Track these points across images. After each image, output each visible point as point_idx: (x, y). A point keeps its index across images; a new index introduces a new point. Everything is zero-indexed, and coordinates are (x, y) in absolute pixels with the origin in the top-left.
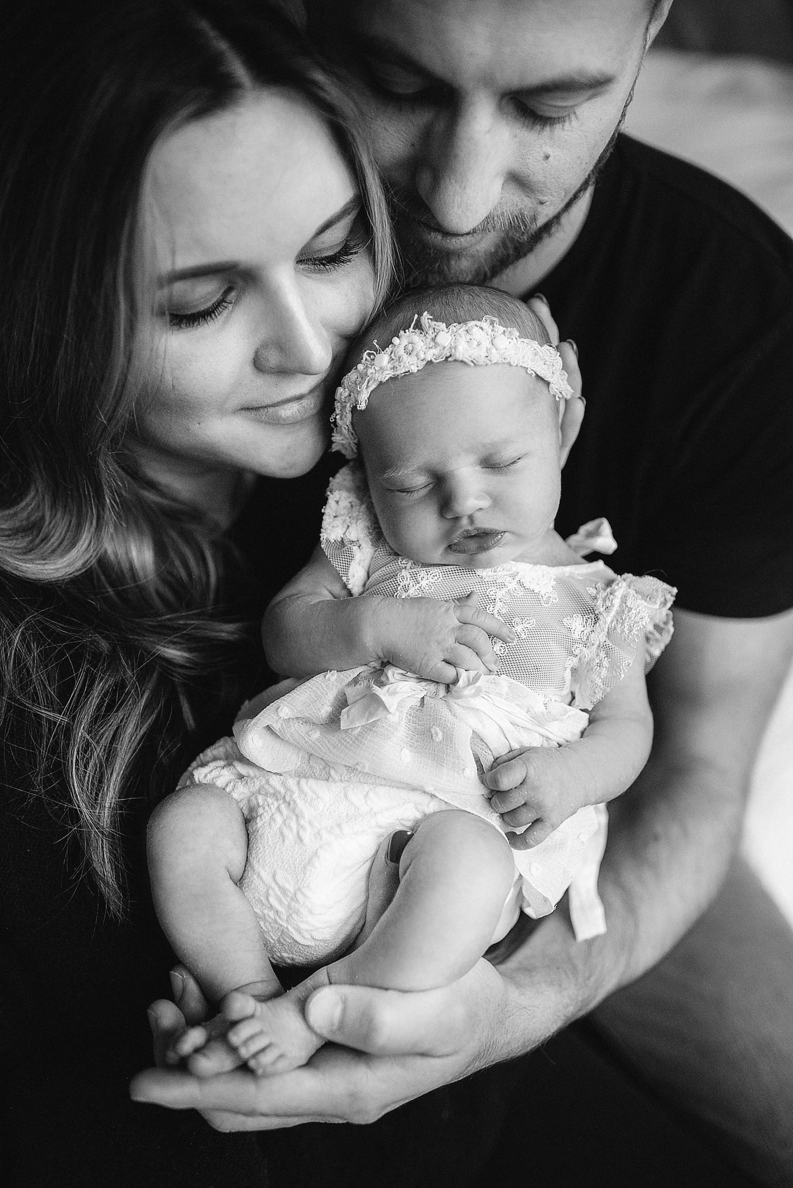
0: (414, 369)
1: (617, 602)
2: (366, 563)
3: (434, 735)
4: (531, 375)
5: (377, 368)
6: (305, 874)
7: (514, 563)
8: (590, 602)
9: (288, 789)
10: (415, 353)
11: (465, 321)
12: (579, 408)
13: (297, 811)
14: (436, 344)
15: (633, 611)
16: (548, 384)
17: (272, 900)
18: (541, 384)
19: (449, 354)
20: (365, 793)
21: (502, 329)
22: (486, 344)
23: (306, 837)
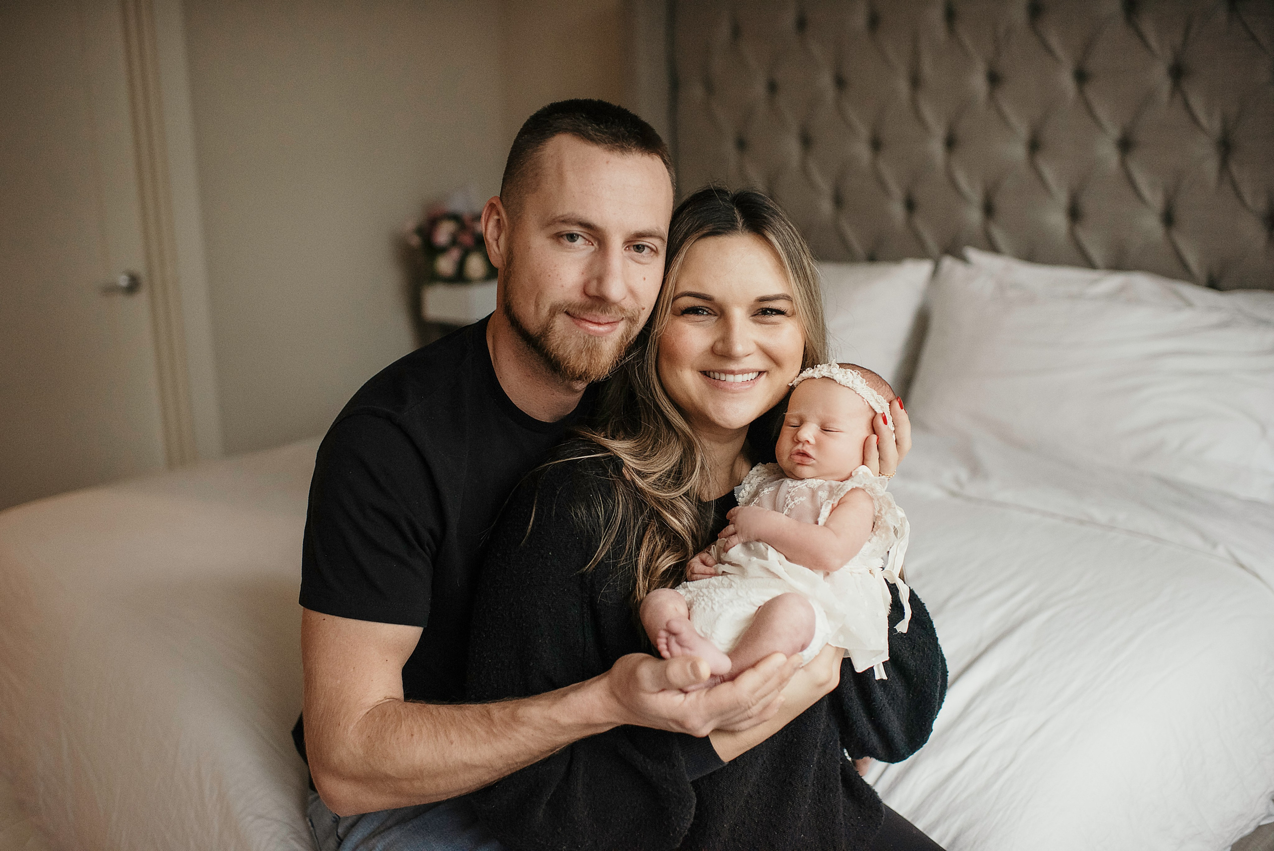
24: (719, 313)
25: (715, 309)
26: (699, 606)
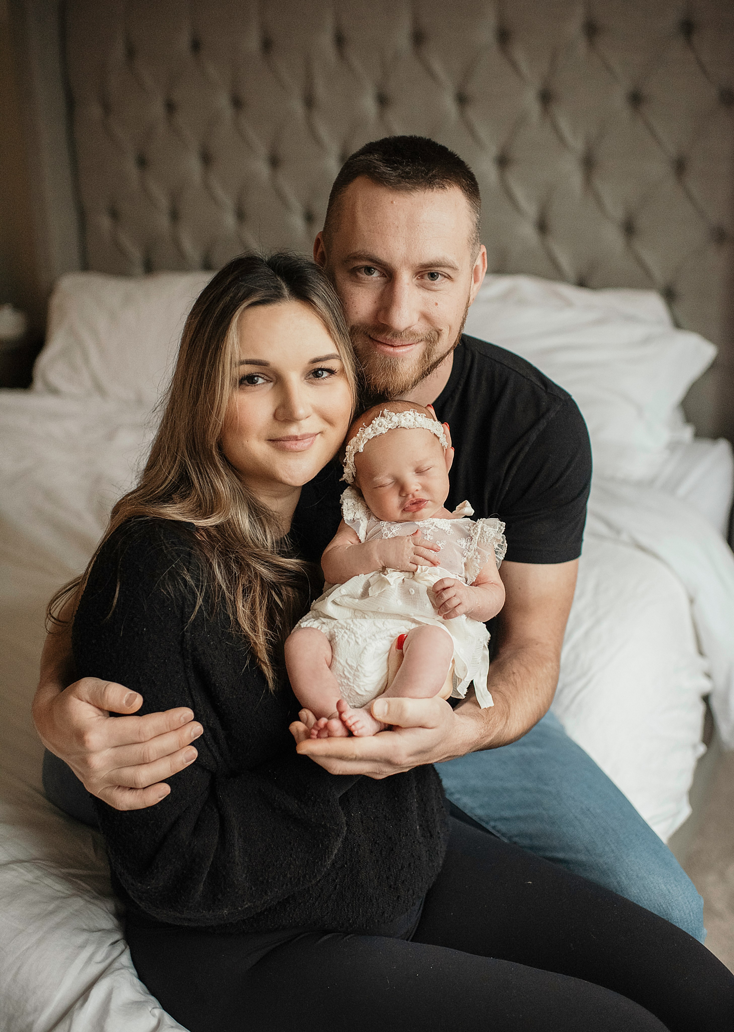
0: (384, 432)
1: (479, 530)
2: (365, 529)
3: (411, 592)
4: (432, 433)
5: (367, 434)
6: (361, 658)
7: (431, 519)
8: (468, 532)
9: (347, 624)
10: (383, 426)
11: (402, 412)
12: (452, 452)
13: (354, 631)
14: (392, 422)
15: (487, 532)
16: (439, 438)
17: (346, 673)
18: (436, 438)
19: (398, 425)
20: (383, 622)
21: (418, 414)
22: (413, 420)
23: (360, 641)
24: (274, 378)
25: (271, 375)
26: (342, 639)
